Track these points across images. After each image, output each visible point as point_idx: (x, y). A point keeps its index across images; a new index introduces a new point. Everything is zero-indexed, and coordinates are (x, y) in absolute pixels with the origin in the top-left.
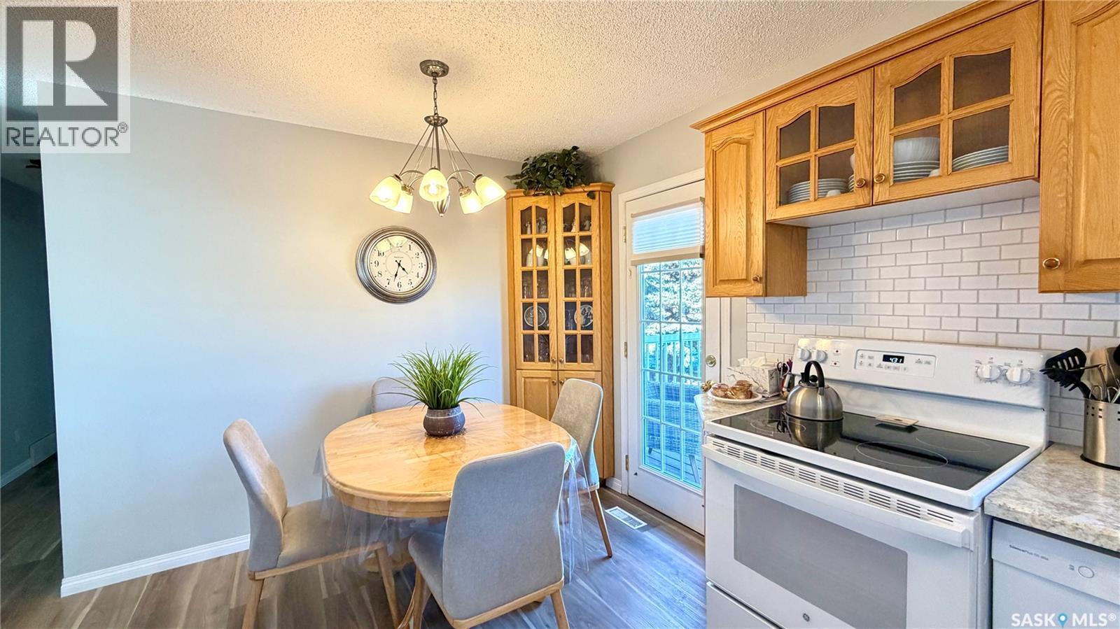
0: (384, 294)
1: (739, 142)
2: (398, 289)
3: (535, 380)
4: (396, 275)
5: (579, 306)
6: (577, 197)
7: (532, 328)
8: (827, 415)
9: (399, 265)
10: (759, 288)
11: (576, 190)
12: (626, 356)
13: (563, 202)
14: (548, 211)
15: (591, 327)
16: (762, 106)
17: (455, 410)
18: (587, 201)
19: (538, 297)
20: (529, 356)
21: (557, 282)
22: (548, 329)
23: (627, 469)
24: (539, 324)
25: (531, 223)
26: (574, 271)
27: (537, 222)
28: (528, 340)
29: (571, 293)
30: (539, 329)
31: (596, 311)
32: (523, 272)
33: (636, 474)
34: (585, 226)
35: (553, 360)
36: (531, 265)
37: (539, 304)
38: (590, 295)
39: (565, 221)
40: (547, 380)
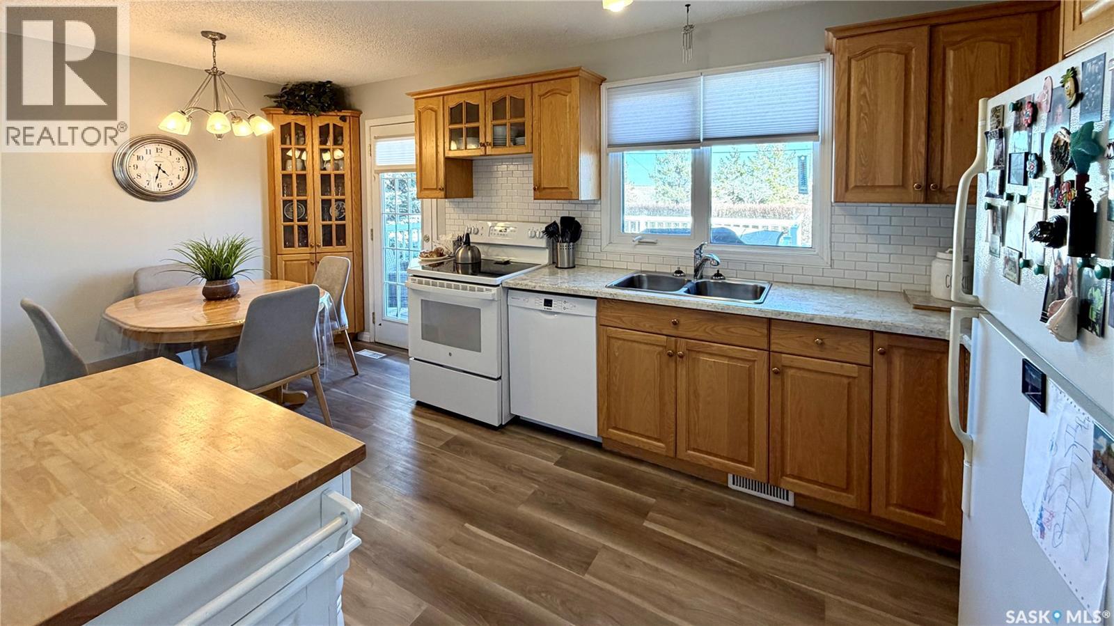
0: (143, 194)
1: (432, 109)
2: (158, 189)
3: (295, 262)
4: (157, 177)
5: (333, 202)
6: (332, 119)
7: (292, 221)
8: (472, 260)
9: (159, 168)
10: (442, 193)
11: (330, 113)
12: (372, 239)
13: (319, 121)
14: (306, 127)
15: (343, 219)
16: (442, 94)
17: (231, 280)
18: (340, 123)
19: (298, 195)
20: (289, 243)
21: (314, 183)
22: (306, 220)
23: (374, 322)
24: (298, 217)
25: (290, 135)
26: (330, 175)
27: (296, 135)
28: (288, 230)
29: (327, 191)
30: (298, 221)
31: (348, 206)
32: (283, 175)
33: (380, 325)
34: (338, 141)
35: (311, 246)
36: (290, 168)
37: (298, 201)
38: (343, 194)
39: (321, 136)
40: (306, 262)
